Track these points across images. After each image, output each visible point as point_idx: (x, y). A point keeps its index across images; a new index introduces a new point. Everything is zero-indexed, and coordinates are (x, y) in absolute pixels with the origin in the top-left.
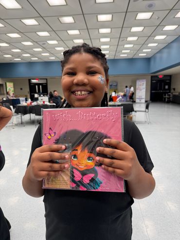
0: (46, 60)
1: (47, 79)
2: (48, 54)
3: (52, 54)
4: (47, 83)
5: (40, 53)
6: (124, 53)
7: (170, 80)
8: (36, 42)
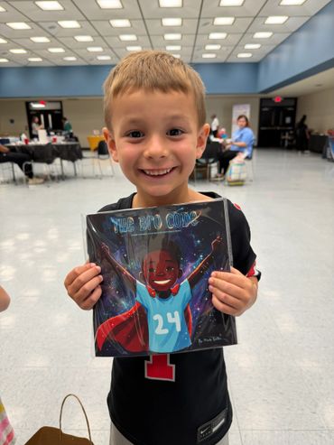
0: (59, 62)
1: (61, 102)
2: (60, 50)
3: (70, 50)
4: (61, 110)
5: (45, 46)
6: (210, 52)
7: (295, 107)
8: (36, 23)
